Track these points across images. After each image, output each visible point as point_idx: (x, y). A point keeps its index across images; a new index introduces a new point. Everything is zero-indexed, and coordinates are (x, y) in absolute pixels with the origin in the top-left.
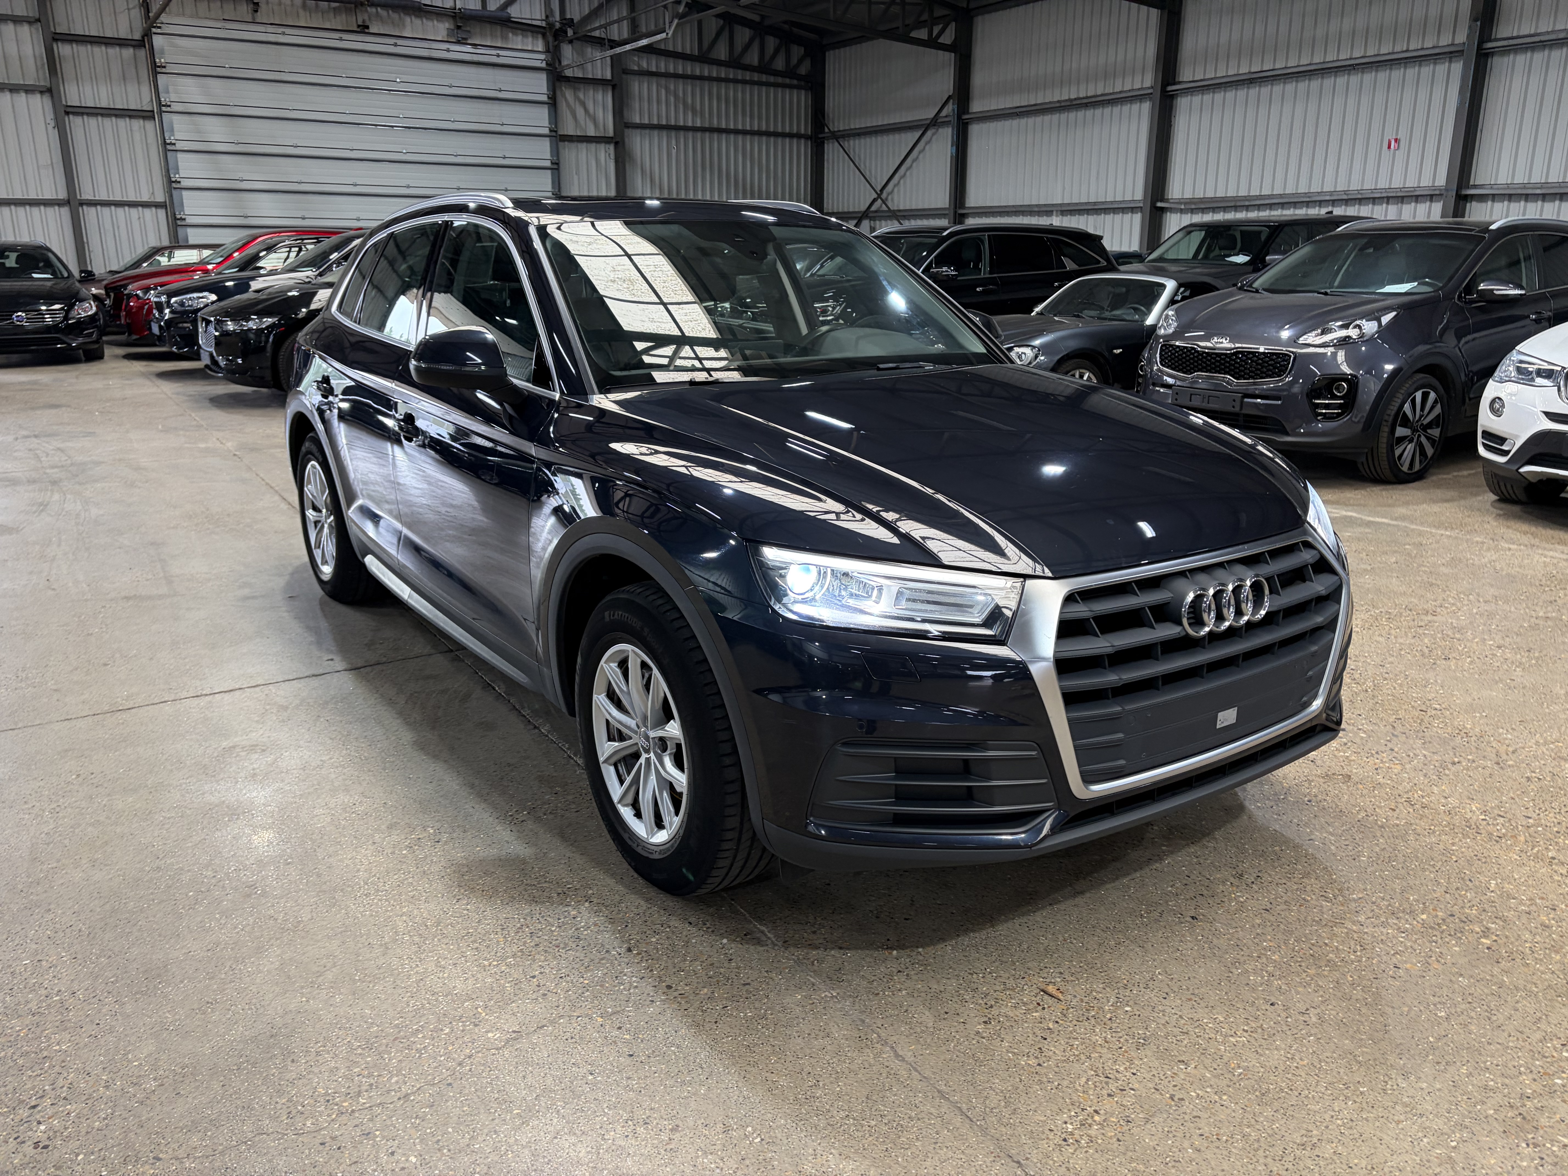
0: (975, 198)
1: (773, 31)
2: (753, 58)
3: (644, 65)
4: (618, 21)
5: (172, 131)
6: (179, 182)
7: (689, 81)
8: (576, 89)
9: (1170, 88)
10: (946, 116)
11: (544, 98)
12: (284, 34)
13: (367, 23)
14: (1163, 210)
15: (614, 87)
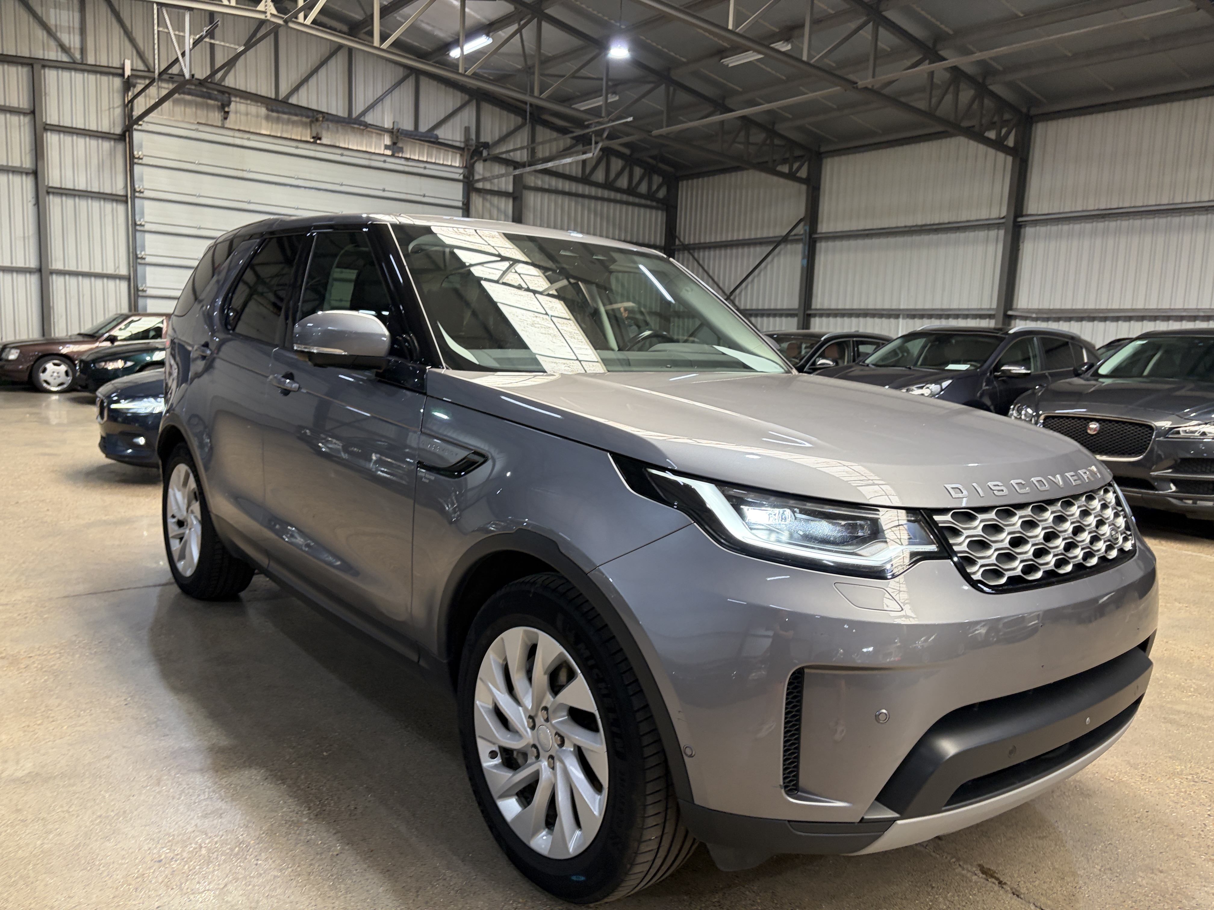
0: (820, 301)
1: (640, 163)
2: (623, 182)
3: (539, 183)
4: (522, 148)
5: (142, 214)
6: (144, 259)
7: (574, 198)
8: (484, 199)
9: (1020, 219)
10: (795, 235)
11: (460, 204)
12: (249, 139)
13: (319, 136)
14: (1011, 317)
15: (515, 199)
